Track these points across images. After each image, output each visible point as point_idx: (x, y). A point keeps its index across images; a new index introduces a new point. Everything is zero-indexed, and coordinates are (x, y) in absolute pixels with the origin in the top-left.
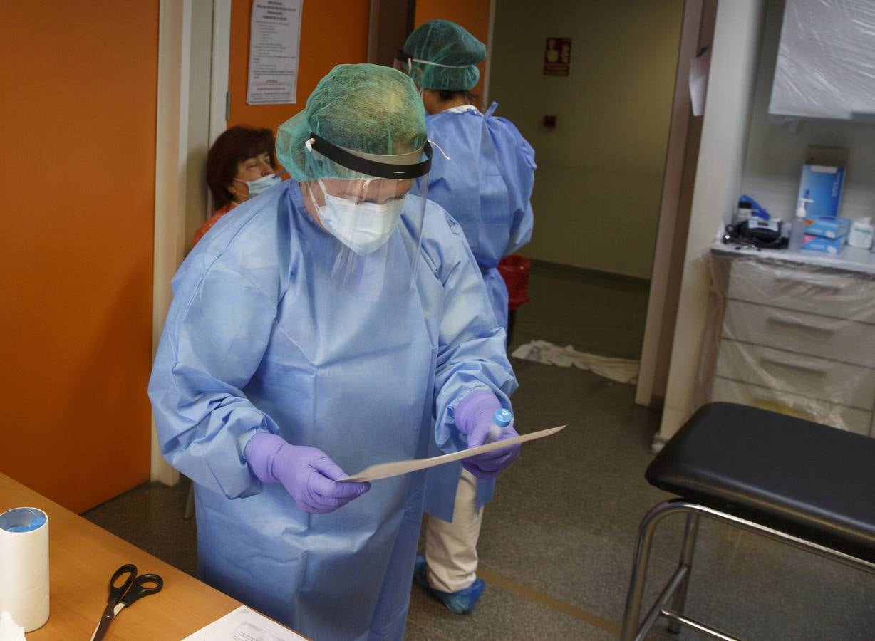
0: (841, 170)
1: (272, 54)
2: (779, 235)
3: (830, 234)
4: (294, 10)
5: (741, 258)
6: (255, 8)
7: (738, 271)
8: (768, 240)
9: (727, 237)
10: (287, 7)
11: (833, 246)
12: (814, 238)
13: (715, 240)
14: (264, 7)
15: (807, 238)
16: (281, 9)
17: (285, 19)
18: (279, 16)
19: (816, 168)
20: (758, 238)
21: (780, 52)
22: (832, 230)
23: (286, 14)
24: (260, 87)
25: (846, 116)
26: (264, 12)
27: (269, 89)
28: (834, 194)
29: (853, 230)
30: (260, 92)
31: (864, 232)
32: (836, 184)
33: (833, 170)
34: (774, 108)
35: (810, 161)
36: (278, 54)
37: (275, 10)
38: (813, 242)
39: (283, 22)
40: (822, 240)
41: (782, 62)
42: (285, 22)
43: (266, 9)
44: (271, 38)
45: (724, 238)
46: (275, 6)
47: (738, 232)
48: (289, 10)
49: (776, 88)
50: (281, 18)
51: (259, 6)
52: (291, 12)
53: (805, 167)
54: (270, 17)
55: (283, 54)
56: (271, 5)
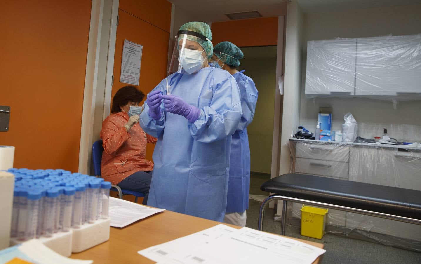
0: (330, 114)
1: (130, 65)
2: (312, 136)
3: (328, 134)
4: (139, 52)
5: (299, 142)
6: (124, 48)
7: (298, 146)
8: (309, 137)
9: (294, 136)
10: (137, 50)
11: (330, 139)
12: (323, 136)
13: (291, 137)
14: (128, 48)
15: (321, 137)
16: (134, 50)
17: (135, 54)
18: (133, 53)
19: (322, 115)
20: (305, 136)
21: (307, 73)
22: (329, 133)
23: (136, 52)
24: (125, 76)
25: (329, 93)
26: (128, 50)
27: (129, 78)
28: (329, 123)
29: (336, 135)
30: (125, 78)
31: (339, 135)
32: (329, 119)
33: (328, 115)
34: (307, 92)
35: (320, 112)
36: (133, 66)
37: (132, 50)
38: (323, 138)
39: (134, 55)
40: (326, 137)
41: (308, 77)
42: (135, 55)
43: (129, 49)
44: (130, 60)
45: (293, 136)
46: (132, 49)
47: (298, 135)
48: (137, 51)
49: (306, 85)
50: (134, 54)
51: (126, 47)
52: (138, 52)
53: (319, 114)
54: (130, 53)
55: (135, 66)
56: (130, 48)
